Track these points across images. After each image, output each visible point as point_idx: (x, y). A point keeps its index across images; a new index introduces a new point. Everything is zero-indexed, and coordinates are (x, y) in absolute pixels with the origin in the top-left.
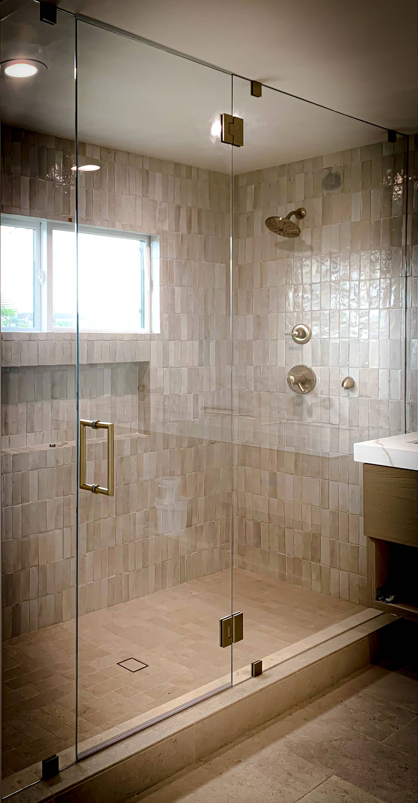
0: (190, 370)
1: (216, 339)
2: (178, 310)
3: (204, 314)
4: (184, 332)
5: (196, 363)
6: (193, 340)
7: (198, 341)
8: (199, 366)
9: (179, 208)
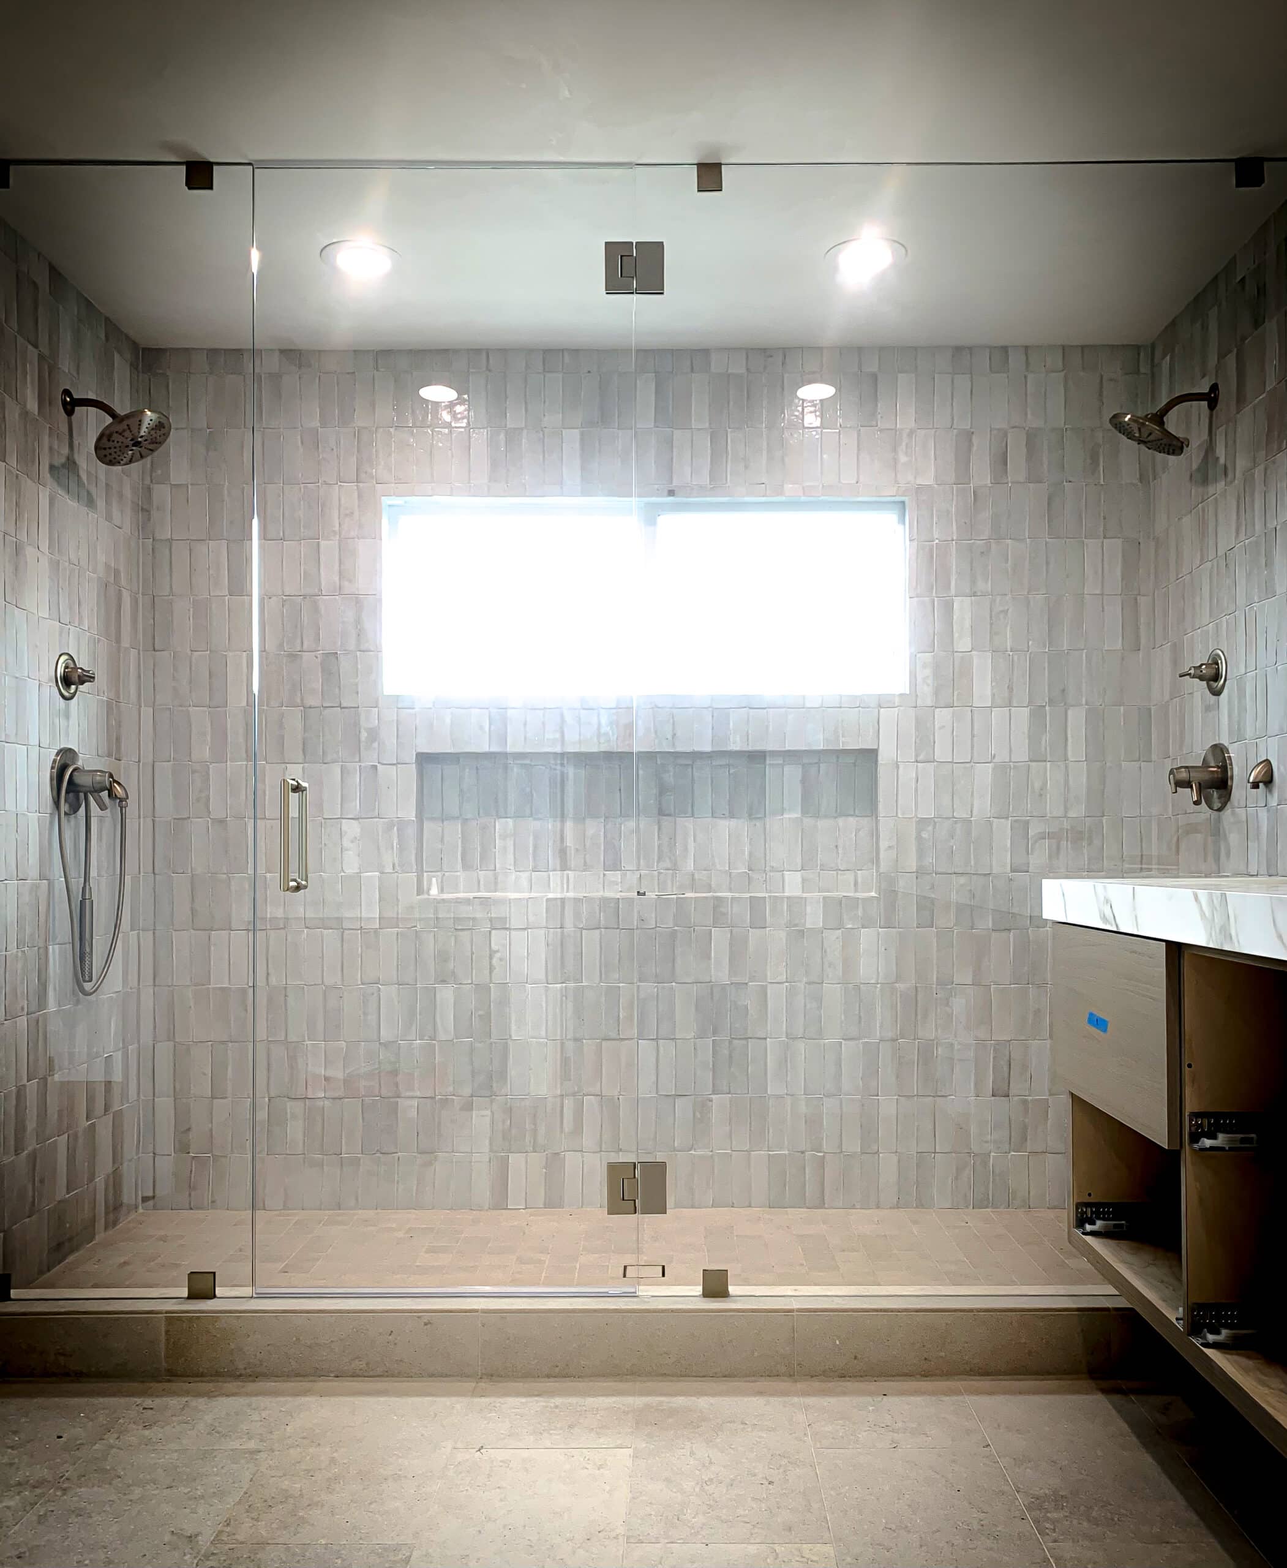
0: (1002, 770)
1: (1086, 704)
2: (963, 644)
3: (1047, 650)
4: (983, 689)
5: (1022, 754)
6: (1010, 705)
7: (1026, 710)
8: (1031, 761)
9: (967, 436)
